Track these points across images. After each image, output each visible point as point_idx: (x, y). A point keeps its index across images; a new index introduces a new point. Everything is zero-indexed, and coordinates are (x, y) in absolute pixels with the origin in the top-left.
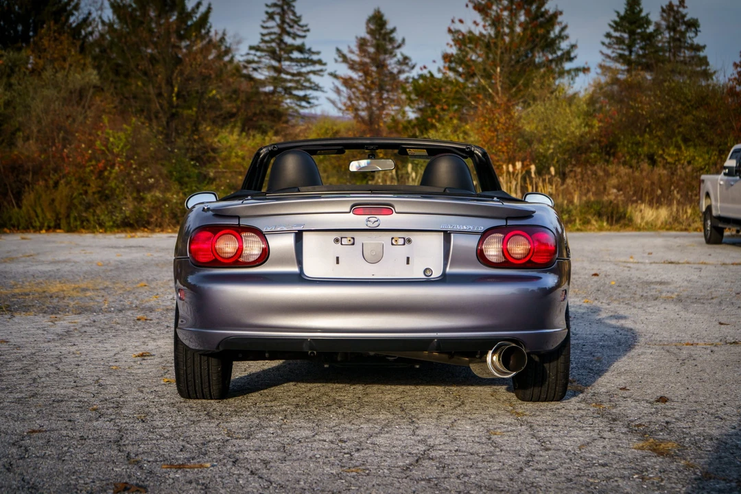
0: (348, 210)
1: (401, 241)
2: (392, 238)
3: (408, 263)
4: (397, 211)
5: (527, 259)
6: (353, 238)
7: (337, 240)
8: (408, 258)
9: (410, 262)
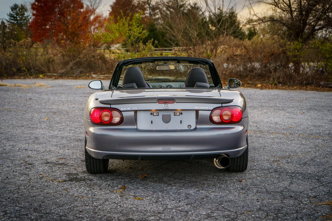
0: (156, 102)
1: (178, 114)
2: (174, 113)
3: (181, 123)
4: (176, 102)
5: (230, 120)
6: (158, 113)
7: (151, 114)
8: (181, 121)
9: (182, 122)
